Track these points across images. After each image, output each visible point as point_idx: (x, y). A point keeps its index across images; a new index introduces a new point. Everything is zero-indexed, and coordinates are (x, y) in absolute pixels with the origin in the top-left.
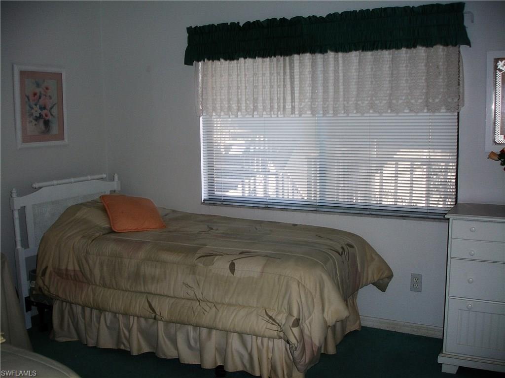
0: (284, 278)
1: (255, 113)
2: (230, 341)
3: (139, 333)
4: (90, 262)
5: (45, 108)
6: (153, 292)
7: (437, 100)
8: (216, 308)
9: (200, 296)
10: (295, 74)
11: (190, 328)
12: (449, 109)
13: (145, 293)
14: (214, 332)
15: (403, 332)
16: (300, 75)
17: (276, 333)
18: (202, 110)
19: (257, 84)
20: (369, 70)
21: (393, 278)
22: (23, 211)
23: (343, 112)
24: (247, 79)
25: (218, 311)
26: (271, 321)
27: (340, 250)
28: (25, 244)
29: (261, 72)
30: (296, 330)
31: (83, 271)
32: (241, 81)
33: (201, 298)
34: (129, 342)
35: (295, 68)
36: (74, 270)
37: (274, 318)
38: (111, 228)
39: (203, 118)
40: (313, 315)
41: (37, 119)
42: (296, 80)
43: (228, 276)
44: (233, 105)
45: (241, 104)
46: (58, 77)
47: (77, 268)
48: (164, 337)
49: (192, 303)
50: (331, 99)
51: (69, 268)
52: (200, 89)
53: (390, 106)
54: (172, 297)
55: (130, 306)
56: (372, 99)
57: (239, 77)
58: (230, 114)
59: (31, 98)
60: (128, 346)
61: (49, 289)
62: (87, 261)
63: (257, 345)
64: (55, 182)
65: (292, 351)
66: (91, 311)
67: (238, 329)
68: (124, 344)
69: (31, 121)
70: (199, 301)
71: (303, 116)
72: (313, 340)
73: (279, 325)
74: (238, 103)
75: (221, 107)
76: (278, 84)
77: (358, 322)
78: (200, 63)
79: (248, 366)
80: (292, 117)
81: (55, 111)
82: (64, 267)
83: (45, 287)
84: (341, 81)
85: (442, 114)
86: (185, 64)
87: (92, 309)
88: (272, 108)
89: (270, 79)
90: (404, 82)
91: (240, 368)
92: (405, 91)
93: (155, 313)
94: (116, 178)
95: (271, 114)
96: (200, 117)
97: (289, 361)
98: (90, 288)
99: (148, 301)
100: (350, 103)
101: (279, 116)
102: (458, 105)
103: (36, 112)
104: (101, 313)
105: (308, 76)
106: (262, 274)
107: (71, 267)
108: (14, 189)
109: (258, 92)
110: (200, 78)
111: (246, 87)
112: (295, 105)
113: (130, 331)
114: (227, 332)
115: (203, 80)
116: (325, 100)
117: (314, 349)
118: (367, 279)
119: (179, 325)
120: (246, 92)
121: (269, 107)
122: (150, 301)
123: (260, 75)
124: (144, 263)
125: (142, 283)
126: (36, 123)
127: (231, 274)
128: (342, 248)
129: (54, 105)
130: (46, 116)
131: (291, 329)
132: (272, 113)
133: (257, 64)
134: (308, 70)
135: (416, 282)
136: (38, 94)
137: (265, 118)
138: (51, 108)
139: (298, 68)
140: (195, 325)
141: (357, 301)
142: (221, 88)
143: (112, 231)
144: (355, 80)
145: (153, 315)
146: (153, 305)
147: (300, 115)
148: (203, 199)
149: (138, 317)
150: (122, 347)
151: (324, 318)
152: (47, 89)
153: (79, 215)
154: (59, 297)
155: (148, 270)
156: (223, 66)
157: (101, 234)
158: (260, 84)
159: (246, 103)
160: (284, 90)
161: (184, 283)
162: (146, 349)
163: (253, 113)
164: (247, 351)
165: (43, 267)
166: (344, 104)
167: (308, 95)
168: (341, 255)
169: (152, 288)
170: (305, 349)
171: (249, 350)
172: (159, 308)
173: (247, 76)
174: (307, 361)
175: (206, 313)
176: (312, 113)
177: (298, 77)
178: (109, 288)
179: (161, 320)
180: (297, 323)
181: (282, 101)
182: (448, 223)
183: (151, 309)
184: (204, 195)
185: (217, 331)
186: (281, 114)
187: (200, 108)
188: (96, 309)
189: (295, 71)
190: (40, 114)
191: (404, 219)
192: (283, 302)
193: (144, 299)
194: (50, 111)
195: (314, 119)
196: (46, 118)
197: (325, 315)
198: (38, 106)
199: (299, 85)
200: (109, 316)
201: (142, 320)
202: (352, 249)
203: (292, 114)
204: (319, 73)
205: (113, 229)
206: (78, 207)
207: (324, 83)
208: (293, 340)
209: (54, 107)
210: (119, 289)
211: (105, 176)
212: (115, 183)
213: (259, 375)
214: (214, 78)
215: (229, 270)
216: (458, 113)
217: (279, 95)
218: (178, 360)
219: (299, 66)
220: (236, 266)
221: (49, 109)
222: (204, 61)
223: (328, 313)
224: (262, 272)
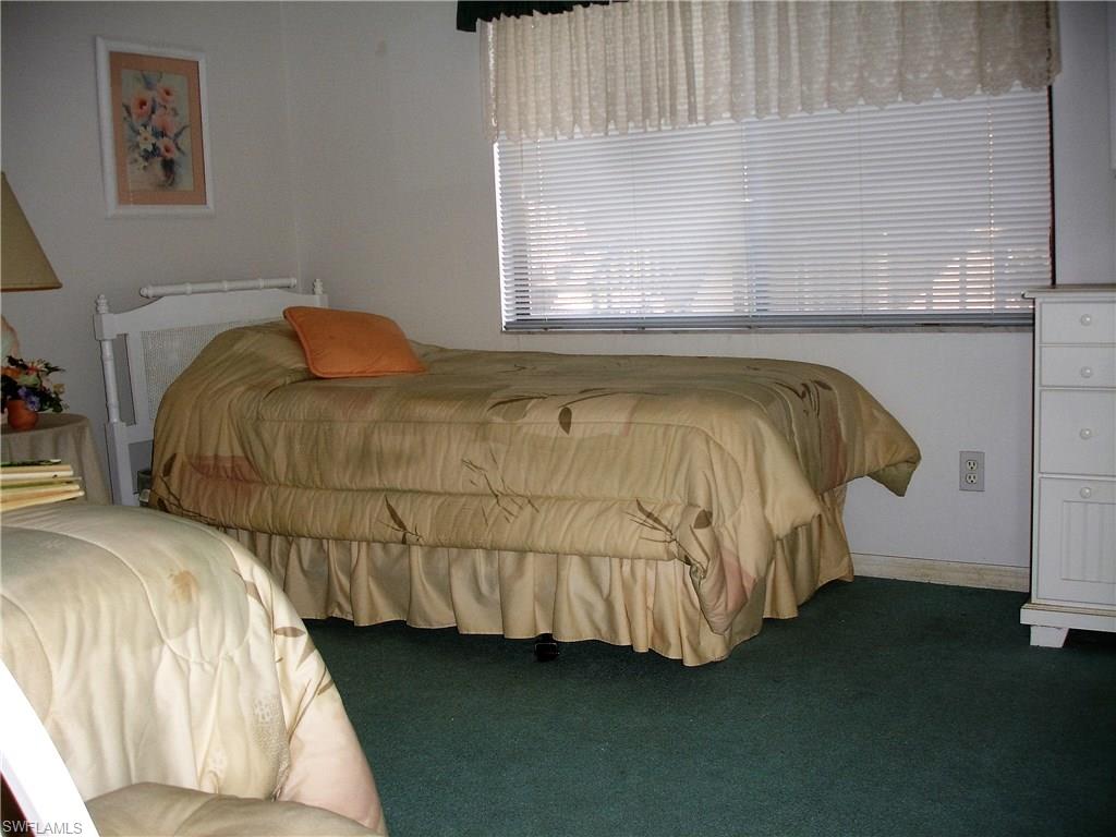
0: (676, 432)
1: (611, 126)
2: (563, 573)
3: (370, 579)
4: (266, 436)
5: (163, 134)
6: (399, 487)
7: (1001, 68)
8: (533, 506)
9: (498, 487)
10: (694, 34)
11: (480, 555)
12: (1028, 83)
13: (383, 490)
14: (530, 557)
15: (948, 583)
16: (704, 36)
17: (661, 547)
18: (497, 128)
19: (613, 64)
20: (854, 13)
21: (921, 462)
22: (121, 343)
23: (800, 108)
24: (591, 54)
25: (538, 511)
26: (651, 522)
27: (801, 390)
28: (129, 417)
29: (621, 36)
30: (702, 534)
31: (251, 458)
32: (578, 59)
33: (501, 489)
34: (350, 600)
35: (695, 21)
36: (233, 457)
37: (656, 515)
38: (308, 370)
39: (499, 148)
40: (741, 509)
41: (148, 156)
42: (696, 47)
43: (556, 438)
44: (564, 114)
45: (580, 110)
46: (191, 69)
47: (239, 452)
48: (425, 581)
49: (481, 501)
50: (773, 84)
51: (221, 453)
52: (492, 85)
53: (902, 86)
54: (438, 494)
55: (351, 521)
56: (861, 77)
57: (574, 51)
58: (558, 132)
59: (135, 110)
60: (350, 610)
61: (178, 500)
62: (258, 434)
63: (622, 577)
64: (189, 288)
65: (697, 580)
66: (270, 539)
67: (580, 546)
68: (340, 606)
69: (136, 161)
70: (497, 496)
71: (713, 124)
72: (742, 563)
73: (668, 530)
74: (574, 108)
75: (537, 120)
76: (659, 58)
77: (846, 559)
78: (490, 26)
79: (604, 628)
80: (692, 128)
81: (185, 141)
82: (210, 453)
83: (172, 498)
84: (794, 41)
85: (1017, 96)
86: (459, 28)
87: (270, 535)
88: (646, 113)
89: (641, 51)
90: (929, 33)
91: (588, 635)
92: (932, 54)
93: (405, 529)
94: (319, 289)
95: (644, 127)
96: (494, 142)
97: (690, 609)
98: (266, 493)
99: (389, 507)
100: (816, 86)
101: (663, 128)
102: (1049, 71)
103: (146, 141)
104: (290, 544)
105: (722, 37)
106: (629, 429)
107: (225, 452)
108: (102, 296)
109: (615, 80)
110: (492, 62)
111: (589, 71)
112: (695, 101)
113: (351, 576)
114: (557, 557)
115: (497, 64)
116: (760, 85)
117: (746, 584)
118: (863, 464)
119: (455, 550)
120: (589, 82)
121: (640, 111)
122: (392, 504)
123: (620, 44)
124: (379, 428)
125: (375, 470)
126: (146, 164)
127: (562, 432)
128: (805, 385)
129: (184, 128)
130: (167, 150)
131: (693, 532)
132: (648, 123)
133: (610, 20)
134: (721, 23)
135: (971, 471)
136: (149, 104)
137: (633, 134)
138: (177, 135)
139: (700, 20)
140: (488, 546)
141: (844, 518)
142: (537, 79)
143: (311, 376)
144: (823, 38)
145: (400, 534)
146: (399, 513)
147: (707, 120)
148: (504, 324)
149: (368, 543)
150: (336, 613)
151: (765, 518)
152: (168, 93)
153: (240, 347)
154: (200, 516)
155: (386, 441)
156: (539, 30)
157: (288, 382)
158: (620, 62)
159: (591, 106)
160: (671, 72)
161: (463, 461)
162: (387, 615)
163: (607, 127)
164: (601, 592)
165: (167, 456)
166: (802, 92)
167: (723, 77)
168: (803, 396)
169: (397, 479)
170: (724, 577)
171: (606, 591)
172: (411, 520)
173: (592, 48)
174: (731, 605)
175: (512, 519)
176: (732, 117)
177: (701, 40)
178: (306, 488)
179: (417, 543)
180: (705, 519)
181: (667, 96)
182: (1031, 334)
183: (395, 521)
184: (507, 316)
185: (538, 555)
186: (666, 125)
187: (494, 125)
188: (280, 534)
189: (694, 27)
190: (154, 145)
191: (941, 332)
192: (674, 483)
193: (380, 503)
194: (174, 140)
195: (739, 127)
196: (166, 154)
197: (768, 511)
198: (149, 129)
199: (703, 59)
200: (307, 546)
201: (378, 548)
202: (826, 391)
203: (691, 121)
204: (745, 27)
205: (314, 371)
206: (237, 334)
207: (756, 50)
208: (697, 555)
209: (184, 133)
210: (327, 489)
211: (294, 281)
212: (317, 297)
213: (629, 644)
214: (521, 58)
215: (558, 425)
216: (1050, 88)
217: (660, 83)
218: (455, 629)
219: (702, 16)
220: (573, 415)
221: (172, 135)
222: (498, 19)
223: (773, 510)
224: (630, 423)
